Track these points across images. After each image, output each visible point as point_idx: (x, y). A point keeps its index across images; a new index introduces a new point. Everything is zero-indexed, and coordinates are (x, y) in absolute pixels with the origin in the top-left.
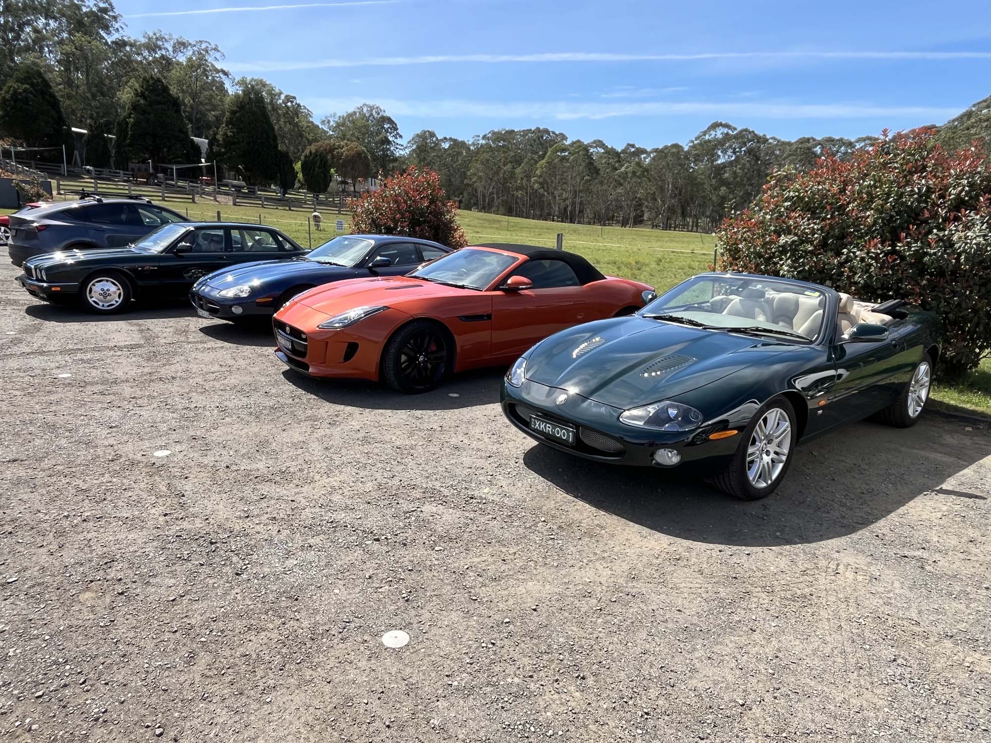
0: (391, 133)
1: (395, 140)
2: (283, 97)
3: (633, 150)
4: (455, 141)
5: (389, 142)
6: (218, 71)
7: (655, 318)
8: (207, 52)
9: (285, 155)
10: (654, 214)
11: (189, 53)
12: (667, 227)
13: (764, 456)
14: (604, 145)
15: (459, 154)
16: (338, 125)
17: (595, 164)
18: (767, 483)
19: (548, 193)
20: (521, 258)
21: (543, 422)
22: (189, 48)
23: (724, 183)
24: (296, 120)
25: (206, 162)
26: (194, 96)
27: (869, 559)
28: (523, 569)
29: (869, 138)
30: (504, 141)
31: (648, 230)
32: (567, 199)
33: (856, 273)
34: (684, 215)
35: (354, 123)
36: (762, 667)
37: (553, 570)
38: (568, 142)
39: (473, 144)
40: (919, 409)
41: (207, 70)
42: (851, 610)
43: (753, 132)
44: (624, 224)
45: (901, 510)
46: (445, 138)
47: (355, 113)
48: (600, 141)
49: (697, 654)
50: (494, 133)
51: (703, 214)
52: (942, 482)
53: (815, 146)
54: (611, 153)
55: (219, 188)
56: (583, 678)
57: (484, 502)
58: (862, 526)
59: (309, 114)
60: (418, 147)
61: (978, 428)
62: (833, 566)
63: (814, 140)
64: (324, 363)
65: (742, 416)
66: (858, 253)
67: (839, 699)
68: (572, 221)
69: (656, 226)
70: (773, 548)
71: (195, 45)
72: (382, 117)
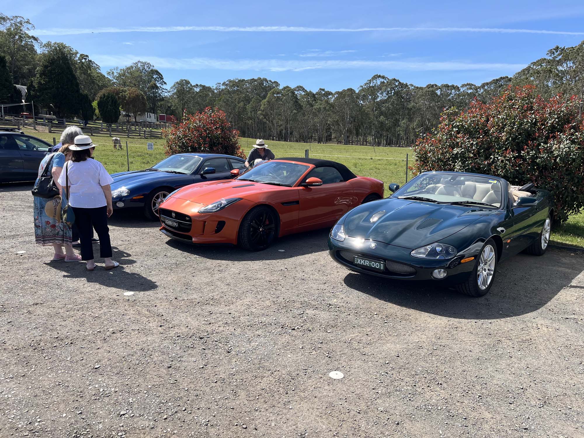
0: (158, 81)
1: (162, 86)
2: (78, 55)
3: (323, 92)
4: (204, 87)
5: (157, 88)
6: (29, 37)
7: (405, 199)
8: (21, 24)
9: (86, 96)
10: (338, 134)
11: (8, 24)
12: (347, 142)
13: (483, 271)
14: (304, 89)
15: (207, 95)
16: (120, 75)
17: (299, 102)
18: (485, 287)
19: (269, 122)
20: (311, 166)
21: (363, 259)
22: (8, 21)
23: (381, 113)
24: (89, 72)
25: (25, 102)
26: (12, 55)
27: (551, 321)
28: (380, 338)
29: (468, 84)
30: (238, 87)
31: (336, 145)
32: (282, 125)
33: (498, 170)
34: (357, 134)
35: (132, 74)
36: (523, 372)
37: (395, 337)
38: (281, 87)
39: (217, 89)
40: (546, 244)
41: (22, 37)
42: (552, 344)
43: (398, 81)
44: (320, 141)
45: (556, 297)
46: (197, 85)
47: (132, 67)
48: (301, 87)
49: (489, 370)
50: (230, 81)
51: (369, 134)
52: (571, 282)
53: (437, 89)
54: (309, 94)
55: (36, 120)
56: (441, 384)
57: (338, 306)
58: (540, 306)
59: (98, 68)
60: (178, 91)
61: (577, 254)
62: (535, 325)
63: (436, 86)
64: (203, 234)
65: (475, 249)
66: (499, 158)
67: (564, 381)
68: (286, 140)
69: (339, 142)
70: (501, 319)
71: (12, 20)
72: (152, 70)
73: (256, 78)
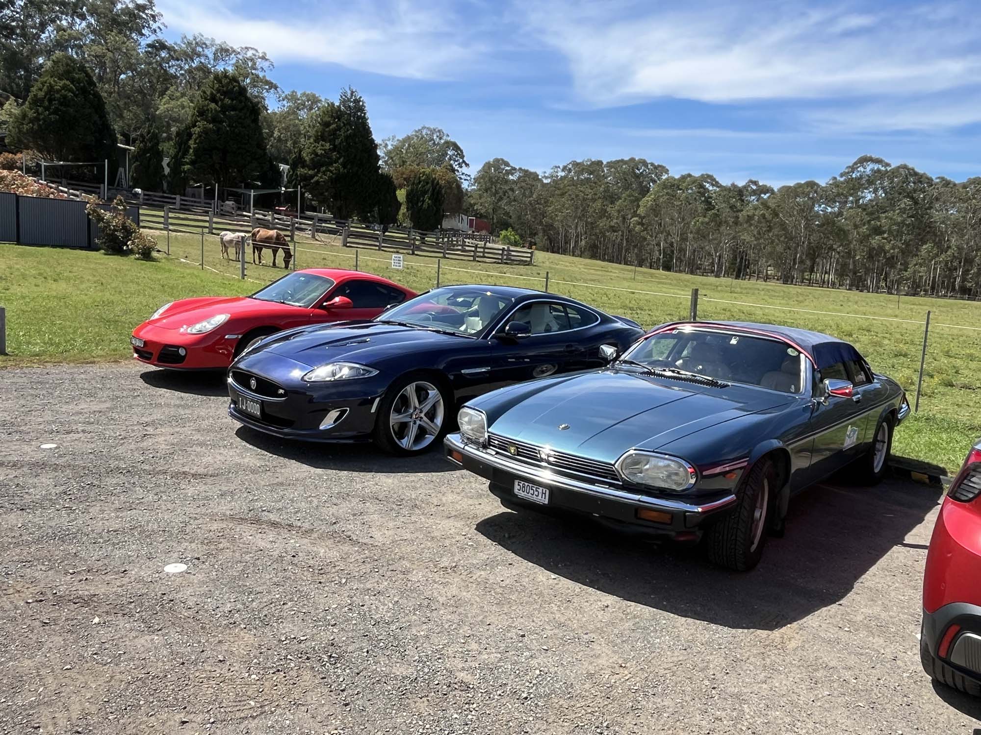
0: (455, 161)
1: (461, 169)
3: (754, 187)
5: (454, 172)
8: (253, 60)
9: (389, 179)
11: (232, 61)
30: (589, 173)
35: (415, 148)
38: (673, 177)
39: (550, 177)
46: (514, 169)
50: (576, 164)
54: (727, 190)
71: (239, 53)
72: (447, 142)
73: (626, 159)
